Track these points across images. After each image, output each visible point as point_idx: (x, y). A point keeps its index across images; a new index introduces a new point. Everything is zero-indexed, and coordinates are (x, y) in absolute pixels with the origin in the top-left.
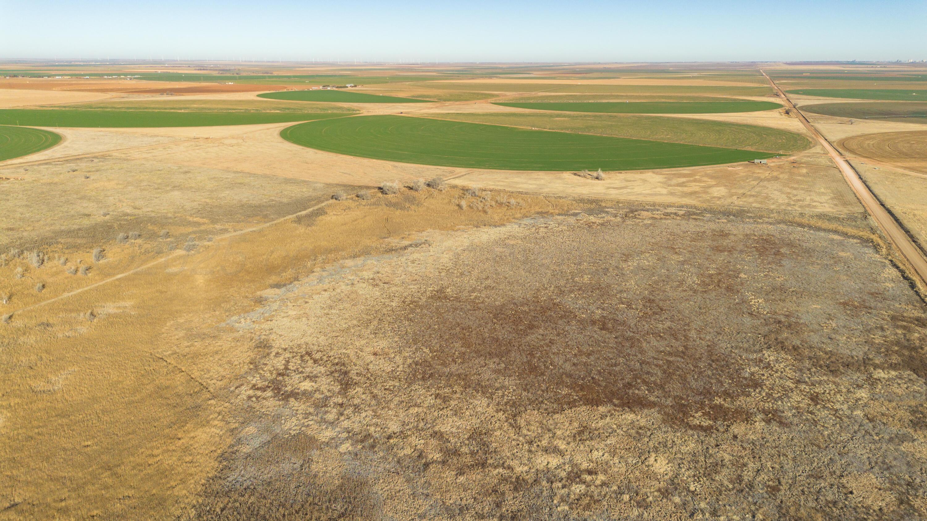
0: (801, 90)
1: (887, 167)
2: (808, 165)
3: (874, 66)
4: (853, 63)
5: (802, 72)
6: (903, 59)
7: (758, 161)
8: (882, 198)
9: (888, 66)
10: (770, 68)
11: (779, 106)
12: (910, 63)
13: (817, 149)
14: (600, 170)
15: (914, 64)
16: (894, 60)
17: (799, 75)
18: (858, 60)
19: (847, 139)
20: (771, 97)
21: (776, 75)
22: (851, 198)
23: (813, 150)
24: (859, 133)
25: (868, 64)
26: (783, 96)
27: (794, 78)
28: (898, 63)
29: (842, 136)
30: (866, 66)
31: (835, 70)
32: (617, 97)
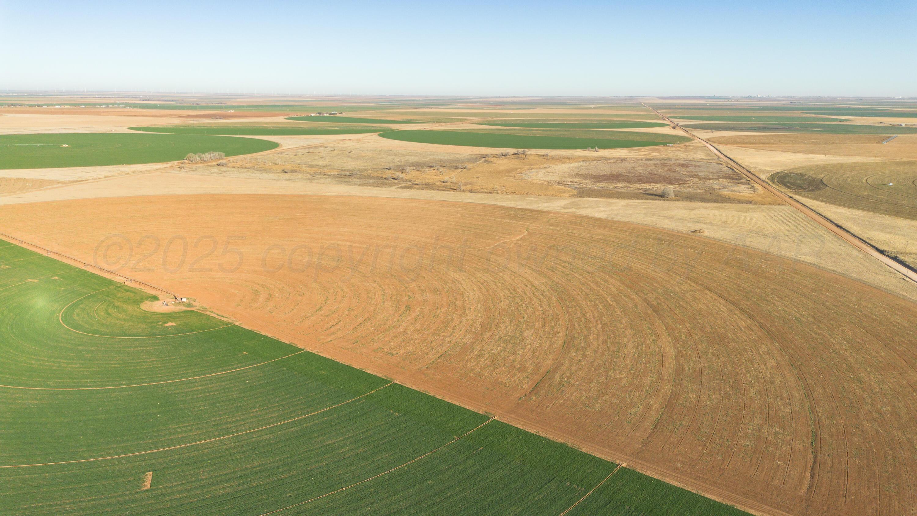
0: (678, 116)
1: (730, 146)
2: (692, 146)
3: (730, 100)
4: (713, 98)
5: (674, 105)
6: (753, 95)
7: (669, 145)
8: (726, 154)
9: (740, 100)
10: (648, 101)
11: (668, 125)
12: (759, 98)
13: (696, 141)
14: (596, 148)
15: (761, 99)
16: (747, 95)
17: (674, 107)
18: (717, 95)
19: (710, 138)
20: (659, 120)
21: (656, 107)
22: (713, 155)
23: (693, 142)
24: (717, 136)
25: (720, 99)
26: (667, 119)
27: (670, 109)
28: (749, 98)
29: (708, 137)
30: (723, 100)
31: (700, 103)
32: (554, 120)
